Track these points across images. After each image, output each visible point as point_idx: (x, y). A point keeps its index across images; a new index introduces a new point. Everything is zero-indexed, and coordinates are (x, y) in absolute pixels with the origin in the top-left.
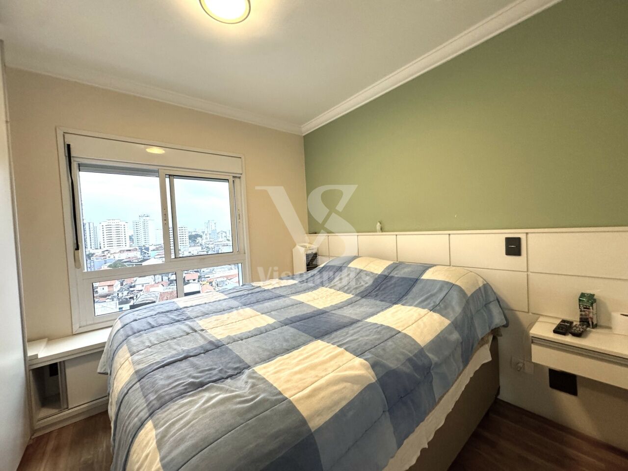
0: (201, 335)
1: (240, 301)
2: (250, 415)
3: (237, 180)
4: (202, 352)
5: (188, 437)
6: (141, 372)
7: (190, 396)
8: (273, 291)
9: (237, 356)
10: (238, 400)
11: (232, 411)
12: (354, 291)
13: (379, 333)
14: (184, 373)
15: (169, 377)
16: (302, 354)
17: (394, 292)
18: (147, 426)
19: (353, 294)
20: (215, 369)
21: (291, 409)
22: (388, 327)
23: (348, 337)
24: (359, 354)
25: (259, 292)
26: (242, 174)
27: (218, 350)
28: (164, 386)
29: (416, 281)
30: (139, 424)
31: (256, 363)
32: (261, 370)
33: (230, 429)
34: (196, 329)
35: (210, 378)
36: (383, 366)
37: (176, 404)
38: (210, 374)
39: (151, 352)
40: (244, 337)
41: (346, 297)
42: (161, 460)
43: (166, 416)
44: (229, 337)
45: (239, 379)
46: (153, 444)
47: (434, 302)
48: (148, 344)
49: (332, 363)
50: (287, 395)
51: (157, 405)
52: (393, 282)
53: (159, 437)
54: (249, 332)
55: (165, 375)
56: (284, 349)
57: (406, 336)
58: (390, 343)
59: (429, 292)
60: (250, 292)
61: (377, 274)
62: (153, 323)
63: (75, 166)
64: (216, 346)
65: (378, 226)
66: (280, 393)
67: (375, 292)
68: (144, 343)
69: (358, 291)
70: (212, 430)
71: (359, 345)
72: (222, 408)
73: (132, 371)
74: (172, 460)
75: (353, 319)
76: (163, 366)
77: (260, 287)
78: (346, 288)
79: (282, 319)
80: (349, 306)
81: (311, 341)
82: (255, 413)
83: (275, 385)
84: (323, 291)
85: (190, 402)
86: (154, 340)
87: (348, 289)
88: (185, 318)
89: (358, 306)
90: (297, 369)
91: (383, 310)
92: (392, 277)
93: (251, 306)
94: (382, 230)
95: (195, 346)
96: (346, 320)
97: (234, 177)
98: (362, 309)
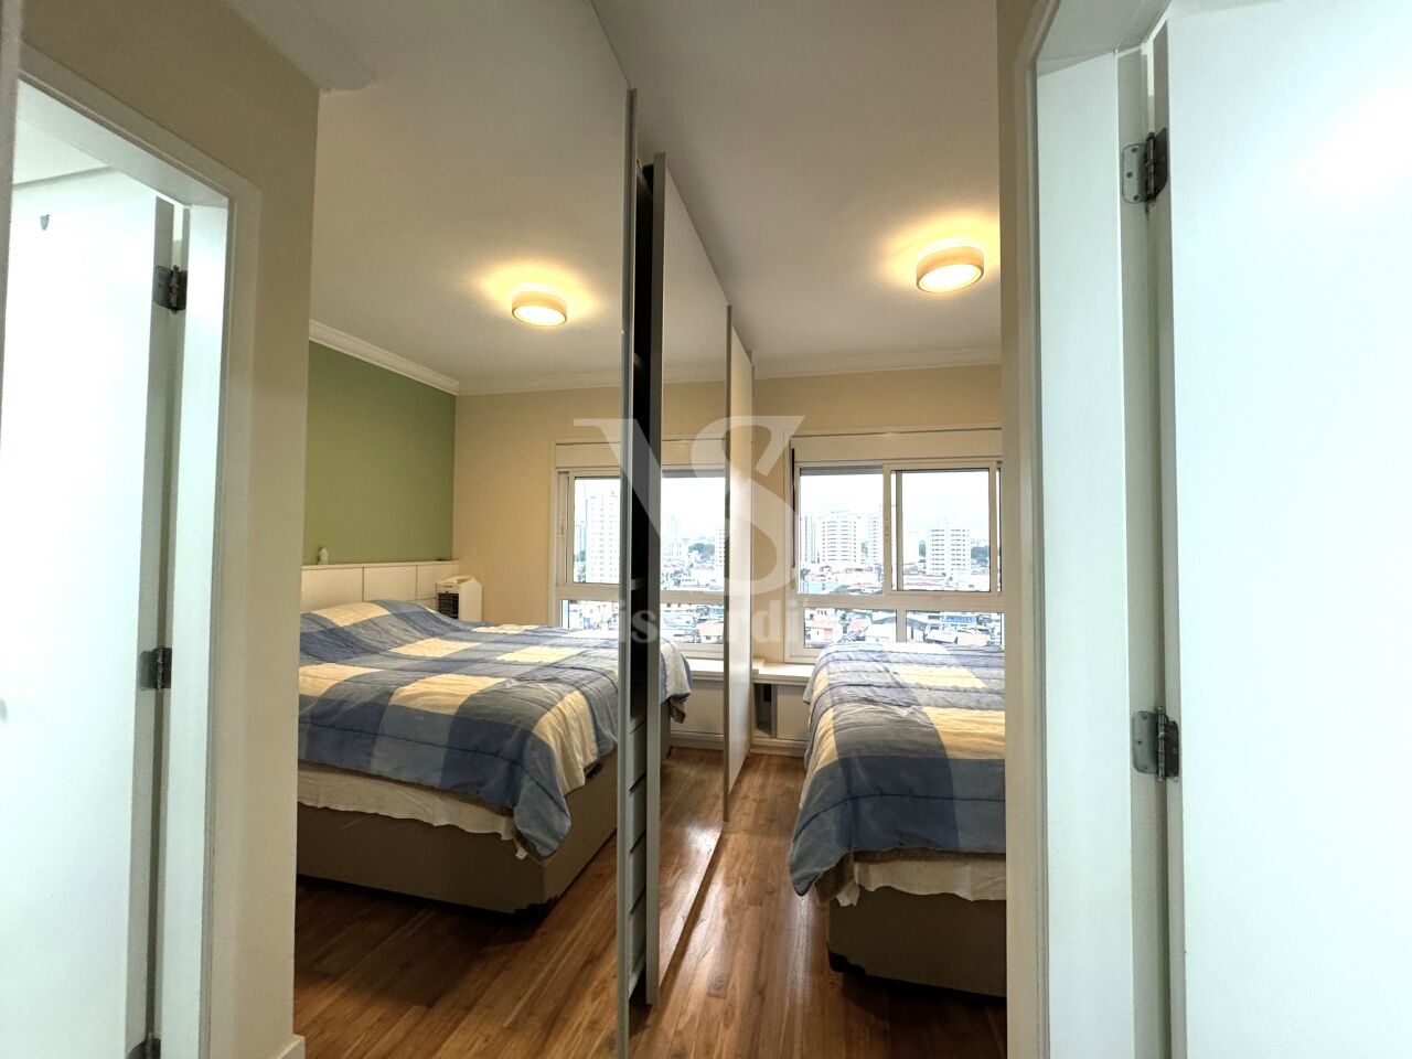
0: (892, 675)
1: (963, 660)
2: (898, 724)
4: (886, 686)
5: (852, 719)
6: (834, 685)
7: (862, 704)
9: (914, 697)
10: (896, 715)
11: (888, 718)
14: (864, 692)
15: (853, 691)
18: (829, 711)
20: (889, 698)
27: (901, 689)
28: (846, 695)
30: (825, 710)
31: (929, 706)
32: (929, 709)
33: (880, 724)
34: (890, 671)
35: (881, 700)
37: (851, 705)
38: (884, 699)
39: (842, 675)
40: (935, 688)
42: (835, 724)
43: (844, 708)
45: (905, 708)
48: (842, 669)
50: (937, 727)
51: (838, 703)
53: (833, 716)
54: (946, 687)
55: (849, 690)
56: (968, 707)
63: (797, 471)
66: (932, 724)
68: (839, 668)
70: (867, 721)
72: (879, 714)
73: (829, 683)
76: (850, 685)
82: (903, 724)
83: (932, 719)
88: (885, 659)
90: (965, 718)
93: (971, 668)
95: (881, 681)
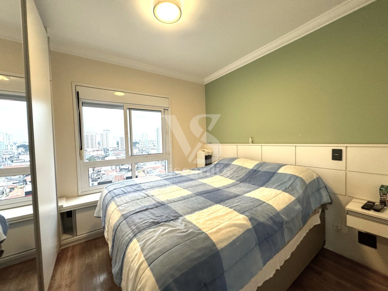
0: (152, 198)
1: (170, 181)
2: (186, 239)
3: (166, 111)
4: (155, 207)
5: (156, 247)
6: (125, 215)
7: (153, 228)
8: (188, 176)
9: (174, 210)
10: (179, 231)
11: (177, 236)
12: (236, 178)
13: (252, 202)
14: (148, 217)
15: (140, 219)
16: (209, 211)
17: (260, 180)
18: (133, 241)
19: (235, 180)
20: (163, 216)
21: (207, 238)
22: (258, 200)
23: (235, 203)
24: (242, 213)
25: (180, 177)
26: (169, 108)
27: (163, 207)
28: (139, 223)
29: (274, 173)
30: (129, 240)
31: (185, 214)
32: (188, 217)
33: (177, 244)
34: (149, 195)
35: (162, 220)
36: (256, 220)
37: (147, 232)
38: (162, 218)
39: (128, 206)
40: (176, 200)
41: (231, 181)
42: (145, 256)
43: (143, 236)
44: (168, 200)
45: (177, 222)
46: (139, 249)
47: (286, 187)
48: (125, 201)
49: (227, 216)
50: (204, 231)
51: (137, 231)
52: (259, 174)
53: (141, 246)
54: (178, 198)
55: (138, 217)
56: (199, 208)
57: (268, 205)
58: (259, 208)
59: (282, 180)
60: (175, 176)
61: (250, 169)
62: (125, 191)
63: (80, 103)
64: (161, 204)
65: (250, 140)
66: (200, 230)
67: (249, 179)
68: (123, 201)
69: (238, 179)
70: (168, 245)
71: (241, 208)
72: (171, 235)
73: (120, 215)
74: (150, 256)
75: (236, 194)
76: (136, 213)
77: (180, 174)
78: (231, 176)
79: (195, 192)
80: (234, 187)
81: (214, 204)
82: (188, 238)
83: (197, 225)
84: (217, 177)
85: (154, 231)
86: (128, 199)
87: (232, 177)
88: (142, 189)
89: (239, 187)
90: (208, 218)
91: (254, 190)
92: (259, 171)
93: (177, 184)
94: (253, 142)
95: (150, 204)
96: (232, 195)
97: (164, 109)
98: (241, 189)
